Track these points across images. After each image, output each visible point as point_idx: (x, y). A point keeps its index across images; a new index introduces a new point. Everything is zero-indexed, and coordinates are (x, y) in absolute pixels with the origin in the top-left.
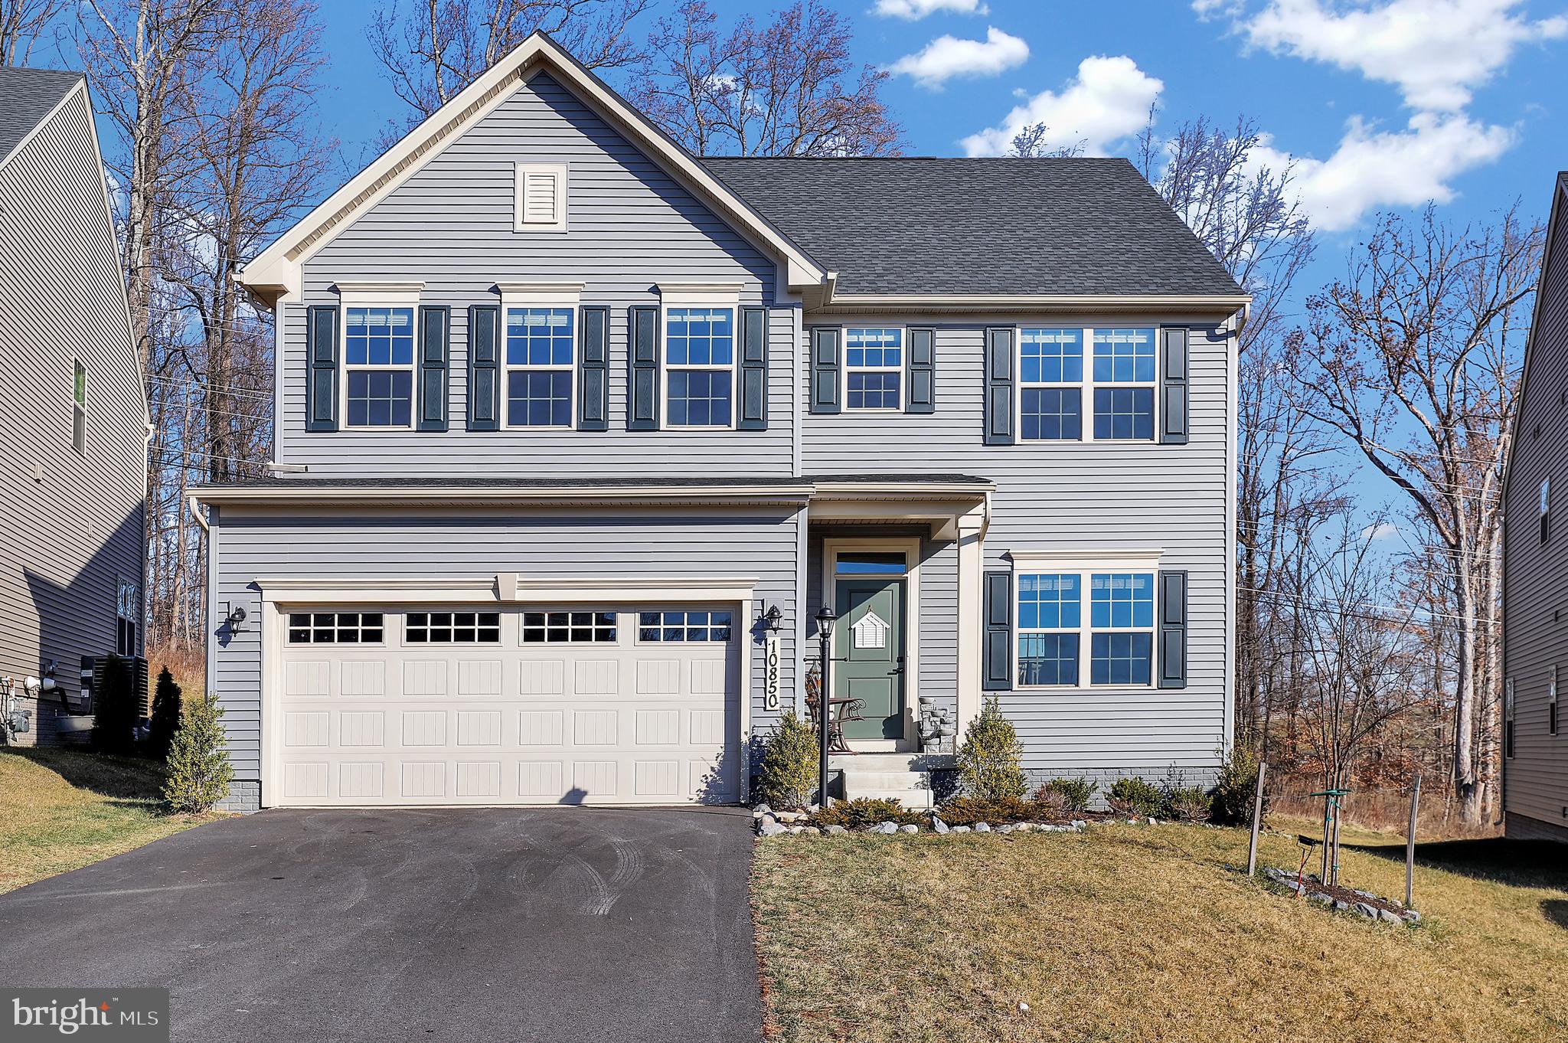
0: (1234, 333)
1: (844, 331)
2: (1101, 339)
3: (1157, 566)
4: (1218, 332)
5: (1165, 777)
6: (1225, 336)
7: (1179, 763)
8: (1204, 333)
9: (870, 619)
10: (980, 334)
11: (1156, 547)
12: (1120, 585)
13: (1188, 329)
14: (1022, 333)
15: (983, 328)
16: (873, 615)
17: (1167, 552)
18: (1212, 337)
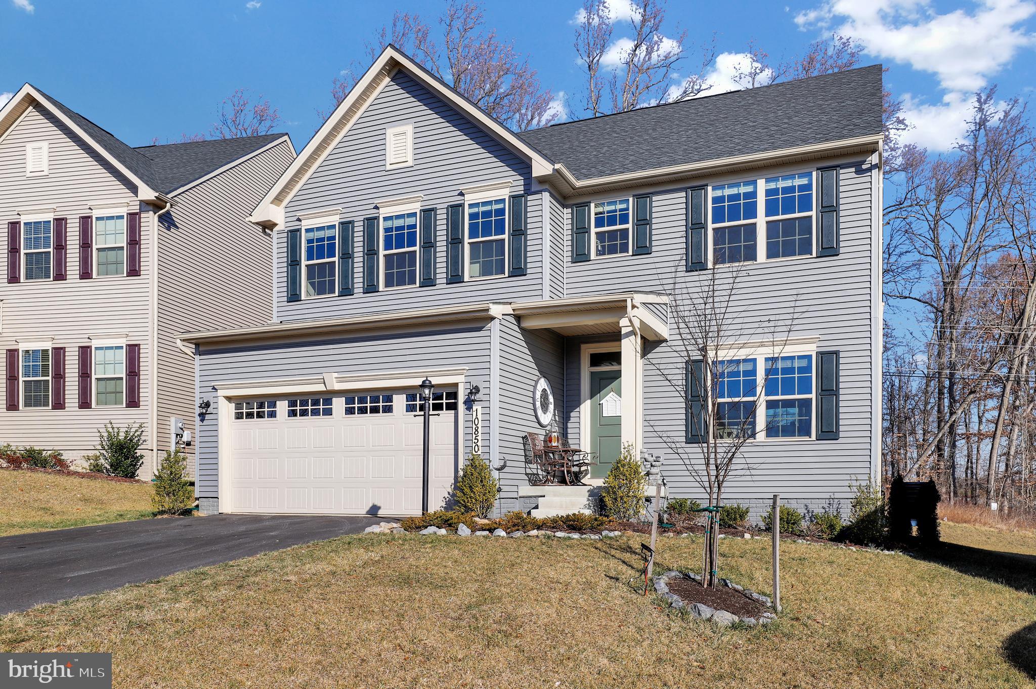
0: (876, 166)
1: (592, 205)
2: (772, 186)
3: (815, 349)
4: (864, 167)
5: (826, 506)
6: (870, 170)
7: (837, 496)
8: (853, 169)
9: (612, 397)
10: (684, 194)
11: (815, 334)
12: (788, 364)
13: (838, 169)
14: (713, 190)
15: (685, 189)
16: (614, 394)
17: (822, 338)
18: (860, 171)
